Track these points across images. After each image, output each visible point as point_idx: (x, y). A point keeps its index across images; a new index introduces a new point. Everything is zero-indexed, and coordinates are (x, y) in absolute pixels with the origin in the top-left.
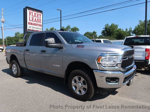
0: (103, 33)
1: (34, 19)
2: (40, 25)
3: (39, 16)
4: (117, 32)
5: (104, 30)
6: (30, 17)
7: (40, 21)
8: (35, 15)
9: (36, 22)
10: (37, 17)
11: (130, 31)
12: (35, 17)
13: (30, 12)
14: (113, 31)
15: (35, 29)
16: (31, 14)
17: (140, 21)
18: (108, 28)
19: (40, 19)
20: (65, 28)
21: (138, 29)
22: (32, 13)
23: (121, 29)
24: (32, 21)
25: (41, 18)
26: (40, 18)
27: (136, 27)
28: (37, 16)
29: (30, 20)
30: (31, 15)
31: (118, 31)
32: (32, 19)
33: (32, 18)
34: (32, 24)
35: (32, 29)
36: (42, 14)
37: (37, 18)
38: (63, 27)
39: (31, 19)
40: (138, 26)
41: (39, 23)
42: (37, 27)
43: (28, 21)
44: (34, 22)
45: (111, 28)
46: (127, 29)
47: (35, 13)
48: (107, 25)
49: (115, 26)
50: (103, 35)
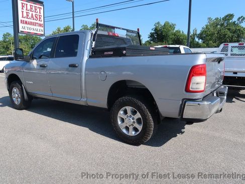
0: (151, 36)
1: (30, 16)
2: (40, 25)
3: (38, 10)
4: (173, 36)
5: (153, 31)
6: (23, 12)
7: (40, 18)
8: (31, 8)
9: (33, 19)
10: (35, 12)
11: (194, 35)
12: (31, 11)
13: (22, 3)
14: (167, 35)
15: (32, 31)
16: (25, 6)
17: (210, 18)
18: (159, 29)
19: (39, 15)
20: (89, 27)
21: (206, 32)
22: (27, 5)
23: (180, 32)
24: (27, 18)
25: (42, 14)
26: (40, 13)
27: (203, 28)
28: (35, 9)
29: (23, 17)
30: (25, 8)
31: (175, 35)
32: (27, 15)
33: (27, 13)
34: (26, 23)
35: (26, 30)
36: (42, 7)
37: (34, 14)
38: (86, 26)
39: (25, 15)
40: (207, 26)
41: (38, 22)
42: (35, 27)
43: (20, 18)
44: (30, 20)
45: (163, 28)
47: (31, 6)
48: (158, 23)
49: (170, 26)
50: (151, 40)
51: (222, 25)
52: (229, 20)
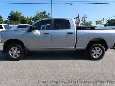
0: (9, 18)
5: (10, 15)
14: (18, 18)
17: (37, 12)
18: (13, 14)
21: (36, 18)
23: (24, 17)
27: (34, 16)
31: (22, 18)
40: (36, 15)
45: (16, 14)
46: (28, 17)
48: (13, 11)
49: (19, 14)
50: (9, 20)
51: (42, 15)
52: (45, 14)
